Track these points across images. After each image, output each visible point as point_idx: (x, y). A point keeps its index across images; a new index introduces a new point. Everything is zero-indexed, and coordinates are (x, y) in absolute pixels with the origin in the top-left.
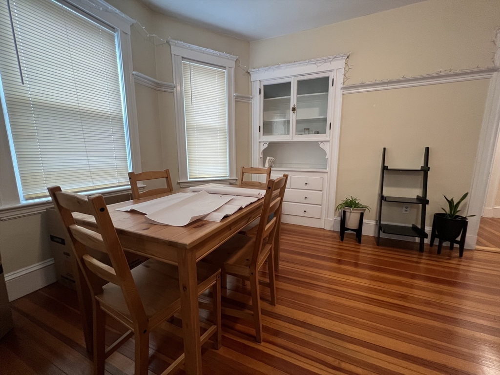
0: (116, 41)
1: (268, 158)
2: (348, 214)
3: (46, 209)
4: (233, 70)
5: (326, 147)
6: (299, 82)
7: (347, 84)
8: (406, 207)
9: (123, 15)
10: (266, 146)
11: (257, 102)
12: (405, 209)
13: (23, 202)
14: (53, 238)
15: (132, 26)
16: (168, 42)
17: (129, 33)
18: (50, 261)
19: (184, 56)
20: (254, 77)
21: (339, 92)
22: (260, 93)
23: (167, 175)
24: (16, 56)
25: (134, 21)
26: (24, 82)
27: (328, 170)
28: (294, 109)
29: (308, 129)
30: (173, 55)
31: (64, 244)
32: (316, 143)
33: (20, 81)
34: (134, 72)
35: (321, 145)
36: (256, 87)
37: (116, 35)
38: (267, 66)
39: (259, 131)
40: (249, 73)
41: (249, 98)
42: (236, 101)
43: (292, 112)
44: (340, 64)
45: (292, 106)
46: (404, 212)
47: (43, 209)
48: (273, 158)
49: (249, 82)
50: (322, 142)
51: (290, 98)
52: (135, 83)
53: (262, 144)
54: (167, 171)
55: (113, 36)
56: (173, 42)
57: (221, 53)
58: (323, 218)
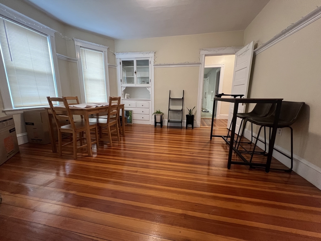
0: (48, 40)
1: (126, 94)
2: (156, 116)
3: (24, 112)
4: (106, 53)
5: (149, 89)
6: (137, 61)
7: (155, 64)
8: (179, 113)
9: (51, 29)
10: (124, 88)
11: (119, 68)
12: (178, 114)
13: (14, 109)
14: (27, 124)
15: (55, 33)
16: (73, 39)
17: (54, 36)
18: (25, 134)
19: (81, 46)
20: (117, 57)
21: (153, 67)
22: (120, 64)
23: (77, 99)
24: (9, 50)
25: (56, 31)
26: (12, 60)
27: (151, 99)
28: (135, 73)
29: (144, 81)
30: (76, 46)
31: (34, 125)
32: (145, 88)
33: (11, 60)
34: (57, 54)
35: (148, 89)
36: (118, 61)
37: (47, 37)
38: (123, 52)
39: (121, 81)
40: (115, 54)
41: (115, 66)
42: (109, 67)
43: (135, 74)
44: (152, 55)
45: (135, 71)
46: (178, 115)
47: (22, 112)
48: (128, 94)
49: (115, 59)
50: (148, 87)
51: (134, 67)
52: (58, 58)
53: (123, 88)
54: (77, 97)
55: (46, 38)
56: (75, 39)
57: (100, 45)
58: (151, 120)
